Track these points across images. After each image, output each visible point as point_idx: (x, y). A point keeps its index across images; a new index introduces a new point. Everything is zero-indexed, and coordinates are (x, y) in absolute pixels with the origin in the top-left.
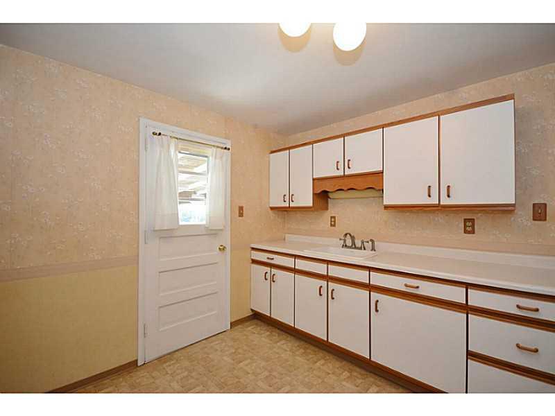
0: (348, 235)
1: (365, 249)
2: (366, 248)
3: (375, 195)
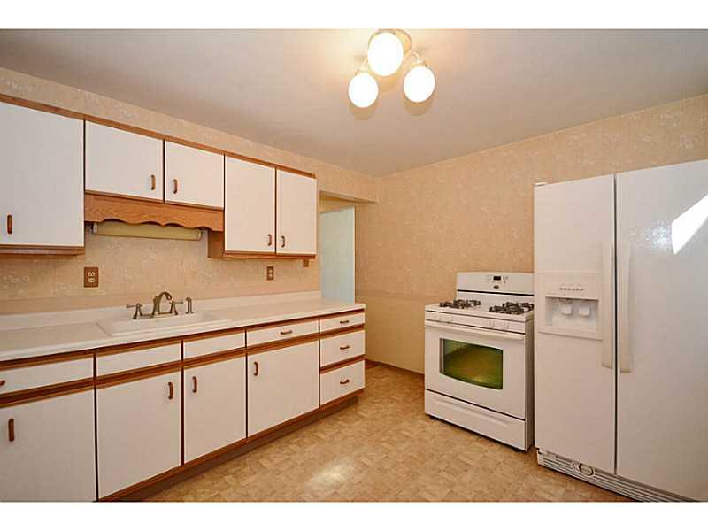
0: (164, 296)
1: (176, 314)
2: (178, 312)
3: (194, 237)
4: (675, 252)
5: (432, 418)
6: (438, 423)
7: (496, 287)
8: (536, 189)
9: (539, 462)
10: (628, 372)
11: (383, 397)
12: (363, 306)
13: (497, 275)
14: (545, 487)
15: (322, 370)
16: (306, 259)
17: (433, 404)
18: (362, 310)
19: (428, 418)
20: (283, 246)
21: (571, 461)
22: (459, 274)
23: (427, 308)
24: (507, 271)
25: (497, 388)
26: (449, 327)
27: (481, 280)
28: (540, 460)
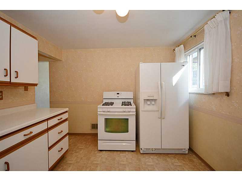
4: (174, 85)
5: (101, 151)
6: (104, 152)
7: (118, 97)
8: (140, 64)
9: (141, 153)
10: (164, 119)
11: (75, 149)
12: (67, 109)
13: (118, 92)
14: (147, 160)
15: (50, 148)
16: (26, 86)
17: (101, 145)
18: (66, 112)
19: (100, 151)
20: (17, 77)
21: (150, 149)
22: (104, 93)
23: (99, 106)
24: (121, 91)
25: (127, 132)
26: (108, 113)
27: (112, 95)
28: (141, 152)
